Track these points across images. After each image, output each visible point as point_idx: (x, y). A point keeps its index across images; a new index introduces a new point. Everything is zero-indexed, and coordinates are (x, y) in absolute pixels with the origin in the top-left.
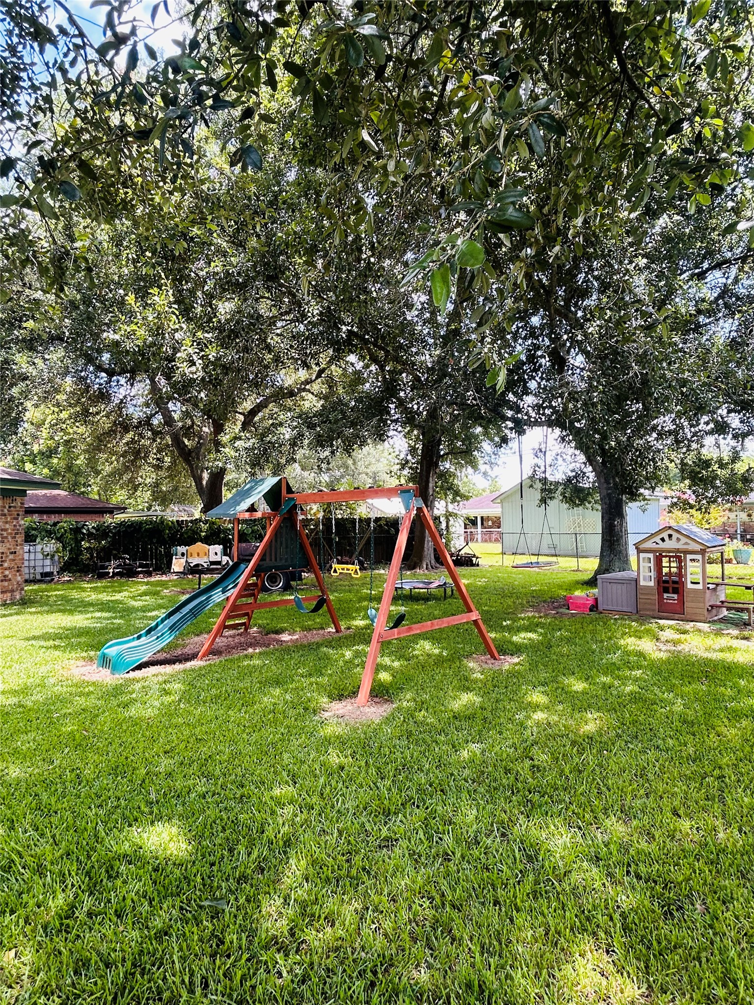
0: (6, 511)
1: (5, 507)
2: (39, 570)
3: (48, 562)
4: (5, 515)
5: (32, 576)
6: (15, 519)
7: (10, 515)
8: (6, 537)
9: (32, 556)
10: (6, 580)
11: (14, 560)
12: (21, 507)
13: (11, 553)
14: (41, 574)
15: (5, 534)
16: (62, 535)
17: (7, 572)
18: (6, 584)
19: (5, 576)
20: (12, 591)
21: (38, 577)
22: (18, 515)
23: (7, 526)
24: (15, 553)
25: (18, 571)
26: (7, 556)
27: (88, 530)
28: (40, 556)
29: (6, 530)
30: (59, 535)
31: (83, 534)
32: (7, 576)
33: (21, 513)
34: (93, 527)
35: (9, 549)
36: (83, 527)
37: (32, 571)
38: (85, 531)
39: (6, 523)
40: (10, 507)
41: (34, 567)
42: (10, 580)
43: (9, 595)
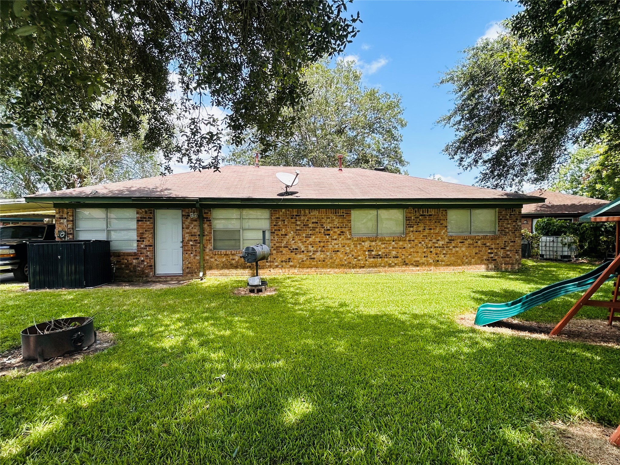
0: (508, 217)
1: (507, 215)
2: (560, 253)
3: (566, 249)
4: (507, 219)
5: (555, 257)
6: (514, 221)
7: (511, 219)
8: (508, 232)
9: (555, 245)
10: (508, 257)
11: (513, 246)
12: (519, 215)
13: (512, 242)
14: (561, 256)
15: (507, 230)
16: (584, 232)
17: (509, 253)
18: (508, 259)
19: (507, 255)
20: (512, 264)
21: (559, 258)
22: (517, 219)
23: (509, 226)
24: (515, 242)
25: (516, 253)
26: (509, 244)
27: (606, 228)
28: (560, 245)
29: (508, 228)
30: (582, 232)
31: (602, 231)
32: (509, 255)
33: (519, 218)
34: (611, 227)
35: (510, 239)
36: (602, 226)
37: (555, 254)
38: (603, 230)
39: (508, 224)
40: (511, 215)
41: (556, 251)
42: (511, 257)
43: (510, 266)
